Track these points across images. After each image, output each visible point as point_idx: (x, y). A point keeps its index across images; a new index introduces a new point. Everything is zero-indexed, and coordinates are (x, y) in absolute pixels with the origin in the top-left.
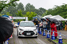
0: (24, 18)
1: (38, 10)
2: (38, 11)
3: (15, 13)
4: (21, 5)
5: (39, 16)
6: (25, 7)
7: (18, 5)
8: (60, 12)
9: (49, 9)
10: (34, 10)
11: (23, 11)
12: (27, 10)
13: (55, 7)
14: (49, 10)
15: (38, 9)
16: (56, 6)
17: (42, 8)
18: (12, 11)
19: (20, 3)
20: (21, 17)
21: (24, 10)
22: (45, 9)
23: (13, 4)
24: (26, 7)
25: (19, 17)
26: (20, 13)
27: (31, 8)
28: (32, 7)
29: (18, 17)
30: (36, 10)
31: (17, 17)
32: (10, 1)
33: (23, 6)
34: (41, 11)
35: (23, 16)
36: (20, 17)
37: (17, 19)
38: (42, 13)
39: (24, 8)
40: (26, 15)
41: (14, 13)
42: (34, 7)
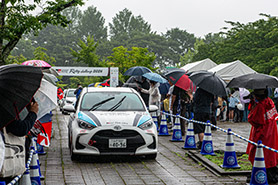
0: (104, 72)
1: (162, 38)
2: (162, 44)
3: (68, 50)
4: (93, 18)
5: (167, 63)
6: (110, 24)
7: (80, 15)
8: (247, 47)
9: (209, 36)
10: (147, 39)
11: (103, 44)
12: (120, 38)
13: (230, 27)
14: (207, 37)
15: (165, 33)
16: (232, 24)
17: (180, 29)
18: (55, 43)
19: (91, 10)
20: (92, 69)
21: (106, 36)
22: (193, 35)
23: (58, 16)
24: (113, 25)
25: (85, 69)
26: (88, 51)
27: (133, 31)
28: (139, 24)
29: (80, 69)
30: (154, 37)
31: (76, 68)
32: (47, 5)
33: (101, 23)
34: (174, 45)
35: (100, 63)
36: (89, 69)
37: (76, 74)
38: (180, 51)
39: (106, 29)
40: (111, 59)
41: (64, 49)
42: (147, 28)
